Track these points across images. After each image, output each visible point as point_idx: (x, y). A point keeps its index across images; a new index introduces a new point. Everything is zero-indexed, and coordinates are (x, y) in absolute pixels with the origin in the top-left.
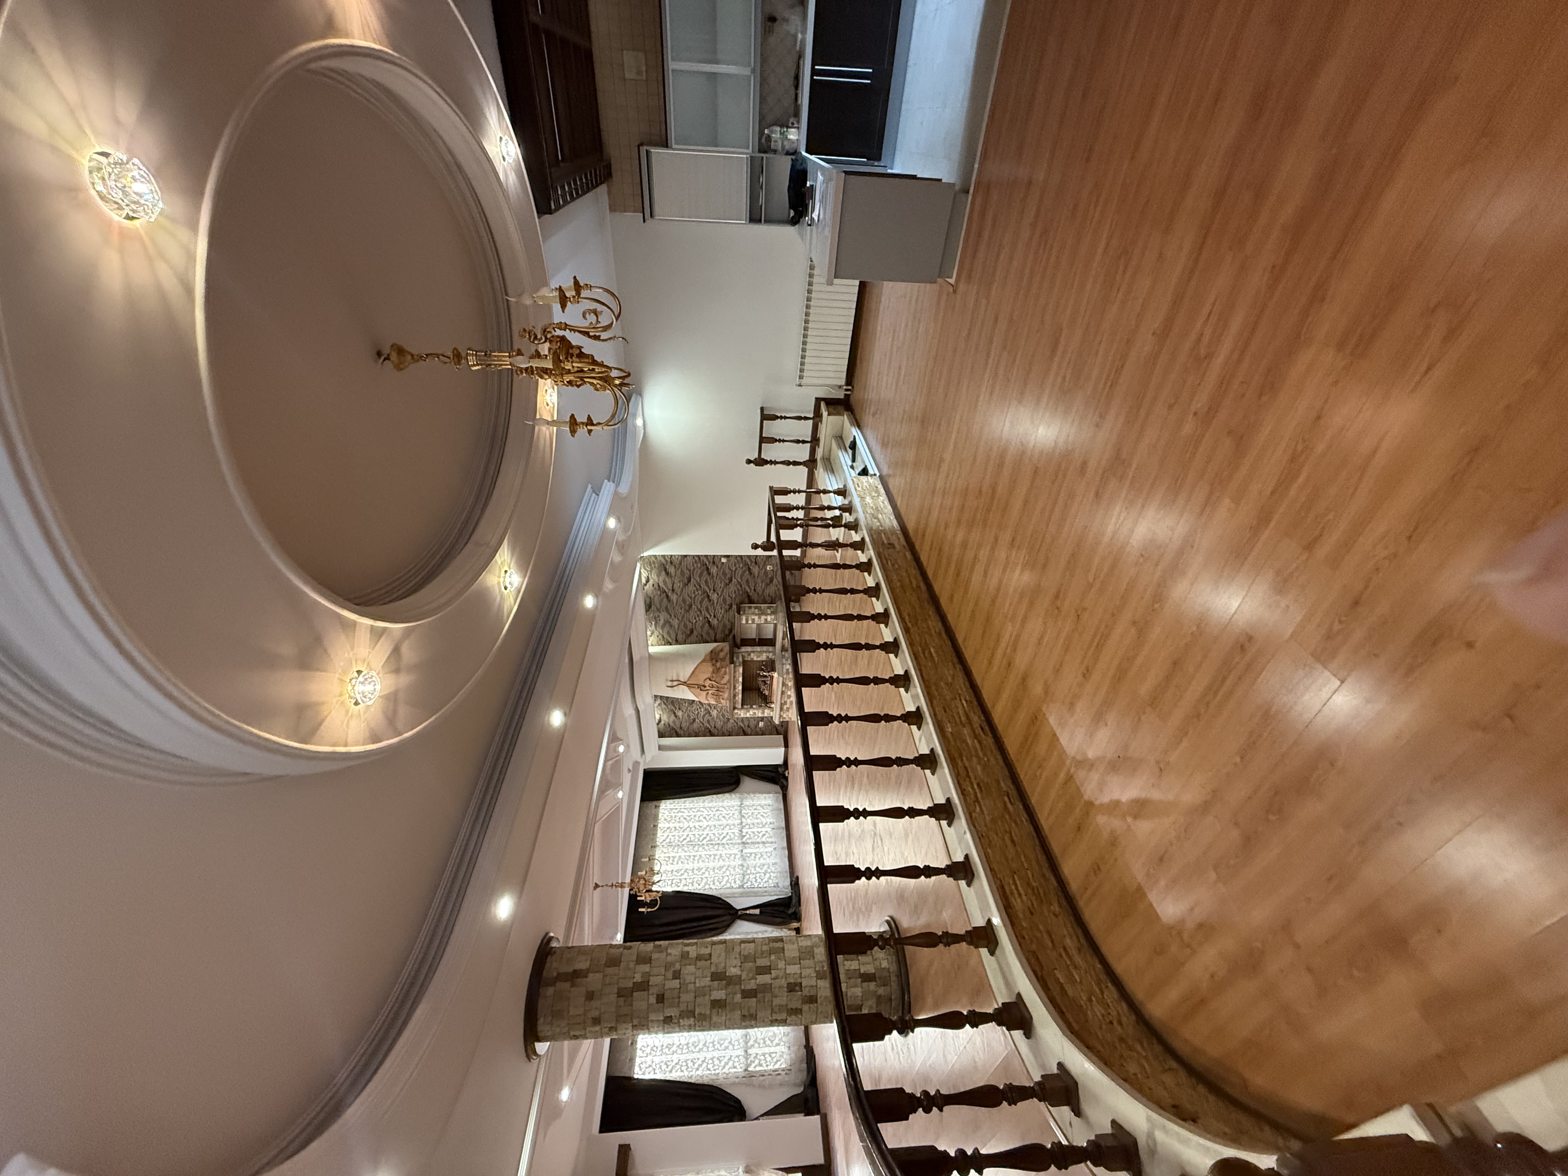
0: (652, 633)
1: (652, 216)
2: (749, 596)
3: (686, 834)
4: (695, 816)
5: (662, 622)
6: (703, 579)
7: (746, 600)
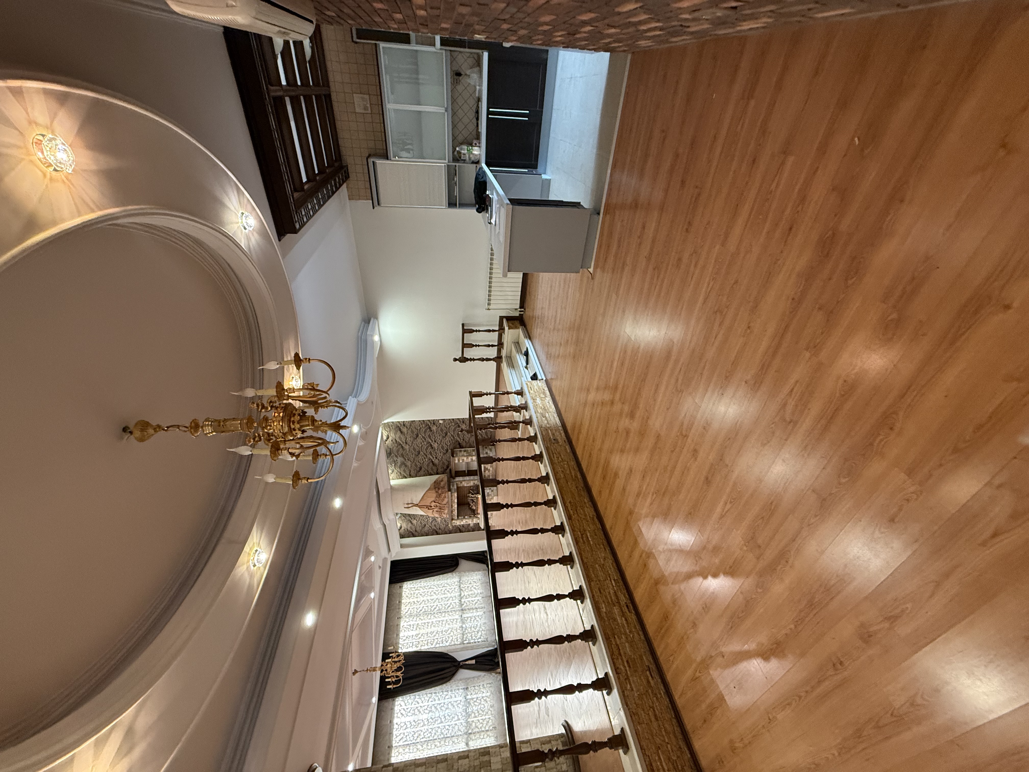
0: (393, 471)
1: (379, 204)
2: (459, 444)
3: (421, 606)
4: (428, 592)
5: (399, 464)
6: (427, 434)
7: (458, 446)
